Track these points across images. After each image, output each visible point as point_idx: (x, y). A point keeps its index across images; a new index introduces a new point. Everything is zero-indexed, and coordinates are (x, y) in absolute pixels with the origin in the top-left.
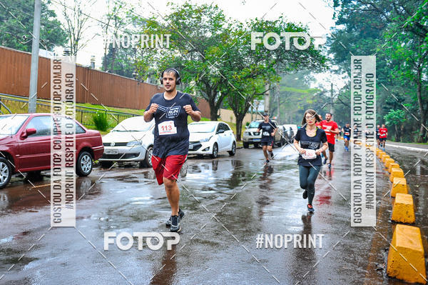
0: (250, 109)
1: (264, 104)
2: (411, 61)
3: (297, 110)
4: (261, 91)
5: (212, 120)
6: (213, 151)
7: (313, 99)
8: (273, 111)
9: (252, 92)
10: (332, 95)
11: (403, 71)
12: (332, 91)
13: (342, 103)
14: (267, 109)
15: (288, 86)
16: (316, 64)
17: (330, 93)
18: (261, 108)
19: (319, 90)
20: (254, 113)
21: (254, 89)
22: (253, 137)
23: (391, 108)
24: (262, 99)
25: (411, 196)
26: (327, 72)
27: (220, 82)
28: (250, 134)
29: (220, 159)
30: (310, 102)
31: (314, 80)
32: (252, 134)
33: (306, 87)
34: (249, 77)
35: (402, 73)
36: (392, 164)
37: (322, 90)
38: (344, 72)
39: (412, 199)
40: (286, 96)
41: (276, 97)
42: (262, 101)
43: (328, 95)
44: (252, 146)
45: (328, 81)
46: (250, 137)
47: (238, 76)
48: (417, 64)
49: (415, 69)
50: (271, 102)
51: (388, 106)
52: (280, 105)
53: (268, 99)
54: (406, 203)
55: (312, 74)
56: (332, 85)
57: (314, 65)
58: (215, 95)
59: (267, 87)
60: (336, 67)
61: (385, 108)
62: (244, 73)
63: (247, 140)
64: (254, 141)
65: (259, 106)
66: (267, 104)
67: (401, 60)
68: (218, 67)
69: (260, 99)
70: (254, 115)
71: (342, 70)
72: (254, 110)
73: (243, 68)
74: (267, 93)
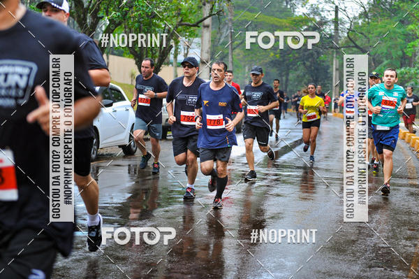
0: (171, 57)
1: (200, 45)
3: (267, 60)
4: (193, 19)
9: (175, 21)
10: (336, 29)
12: (336, 21)
13: (357, 46)
14: (206, 57)
15: (251, 11)
17: (333, 27)
19: (311, 20)
21: (179, 14)
24: (197, 36)
29: (103, 164)
33: (287, 13)
37: (318, 19)
41: (226, 32)
42: (197, 40)
43: (329, 29)
50: (214, 42)
52: (233, 49)
53: (207, 35)
56: (337, 10)
59: (206, 10)
65: (190, 51)
66: (207, 45)
69: (193, 35)
70: (180, 71)
72: (180, 58)
74: (208, 22)
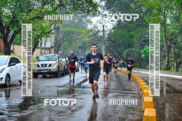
0: (39, 45)
1: (51, 41)
2: (158, 9)
3: (77, 46)
4: (47, 30)
5: (6, 54)
6: (6, 81)
7: (90, 37)
8: (59, 47)
9: (40, 31)
10: (104, 34)
11: (153, 16)
12: (103, 31)
13: (111, 40)
14: (53, 45)
15: (70, 27)
16: (90, 9)
17: (102, 33)
18: (48, 45)
19: (94, 30)
20: (43, 48)
21: (42, 29)
22: (41, 68)
23: (145, 45)
24: (49, 37)
25: (155, 110)
26: (100, 16)
27: (12, 22)
28: (38, 66)
29: (12, 88)
30: (88, 39)
31: (91, 22)
32: (40, 66)
33: (85, 28)
34: (37, 18)
35: (153, 18)
36: (144, 86)
37: (96, 30)
39: (155, 112)
40: (69, 35)
41: (61, 36)
42: (49, 39)
43: (101, 34)
44: (41, 76)
45: (101, 23)
46: (39, 68)
47: (28, 18)
48: (163, 11)
49: (162, 15)
50: (56, 39)
51: (143, 43)
52: (64, 42)
53: (53, 37)
54: (151, 115)
55: (88, 17)
56: (104, 26)
57: (88, 10)
58: (8, 33)
59: (53, 27)
60: (106, 12)
61: (142, 44)
62: (32, 15)
63: (36, 71)
64: (42, 71)
65: (47, 43)
66: (53, 41)
67: (152, 8)
68: (11, 9)
69: (48, 37)
70: (43, 51)
72: (43, 46)
73: (31, 10)
74: (53, 31)
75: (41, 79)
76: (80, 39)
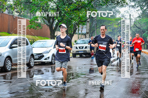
0: (77, 31)
1: (86, 28)
3: (108, 32)
4: (84, 19)
5: (51, 39)
6: (52, 60)
7: (118, 24)
8: (92, 33)
9: (78, 20)
13: (137, 27)
14: (88, 31)
18: (84, 31)
20: (80, 34)
21: (79, 18)
22: (79, 50)
26: (127, 7)
28: (77, 48)
30: (116, 26)
31: (119, 12)
32: (78, 48)
33: (114, 17)
34: (76, 9)
37: (124, 18)
38: (138, 7)
40: (101, 23)
41: (94, 23)
42: (85, 26)
44: (78, 56)
45: (128, 12)
46: (77, 50)
47: (69, 9)
50: (90, 27)
52: (97, 29)
53: (88, 24)
55: (117, 8)
56: (130, 15)
57: (118, 2)
58: (53, 22)
62: (72, 7)
63: (75, 52)
64: (80, 52)
66: (88, 28)
68: (55, 3)
69: (84, 24)
70: (80, 36)
71: (137, 5)
72: (80, 32)
73: (72, 3)
74: (88, 20)
75: (79, 59)
76: (110, 26)
